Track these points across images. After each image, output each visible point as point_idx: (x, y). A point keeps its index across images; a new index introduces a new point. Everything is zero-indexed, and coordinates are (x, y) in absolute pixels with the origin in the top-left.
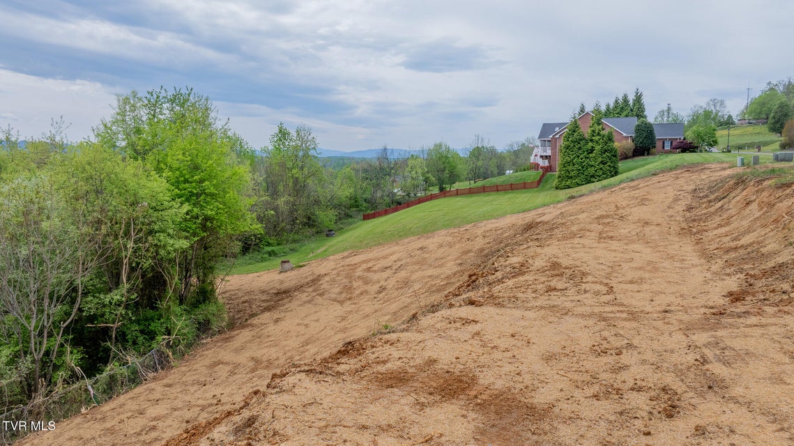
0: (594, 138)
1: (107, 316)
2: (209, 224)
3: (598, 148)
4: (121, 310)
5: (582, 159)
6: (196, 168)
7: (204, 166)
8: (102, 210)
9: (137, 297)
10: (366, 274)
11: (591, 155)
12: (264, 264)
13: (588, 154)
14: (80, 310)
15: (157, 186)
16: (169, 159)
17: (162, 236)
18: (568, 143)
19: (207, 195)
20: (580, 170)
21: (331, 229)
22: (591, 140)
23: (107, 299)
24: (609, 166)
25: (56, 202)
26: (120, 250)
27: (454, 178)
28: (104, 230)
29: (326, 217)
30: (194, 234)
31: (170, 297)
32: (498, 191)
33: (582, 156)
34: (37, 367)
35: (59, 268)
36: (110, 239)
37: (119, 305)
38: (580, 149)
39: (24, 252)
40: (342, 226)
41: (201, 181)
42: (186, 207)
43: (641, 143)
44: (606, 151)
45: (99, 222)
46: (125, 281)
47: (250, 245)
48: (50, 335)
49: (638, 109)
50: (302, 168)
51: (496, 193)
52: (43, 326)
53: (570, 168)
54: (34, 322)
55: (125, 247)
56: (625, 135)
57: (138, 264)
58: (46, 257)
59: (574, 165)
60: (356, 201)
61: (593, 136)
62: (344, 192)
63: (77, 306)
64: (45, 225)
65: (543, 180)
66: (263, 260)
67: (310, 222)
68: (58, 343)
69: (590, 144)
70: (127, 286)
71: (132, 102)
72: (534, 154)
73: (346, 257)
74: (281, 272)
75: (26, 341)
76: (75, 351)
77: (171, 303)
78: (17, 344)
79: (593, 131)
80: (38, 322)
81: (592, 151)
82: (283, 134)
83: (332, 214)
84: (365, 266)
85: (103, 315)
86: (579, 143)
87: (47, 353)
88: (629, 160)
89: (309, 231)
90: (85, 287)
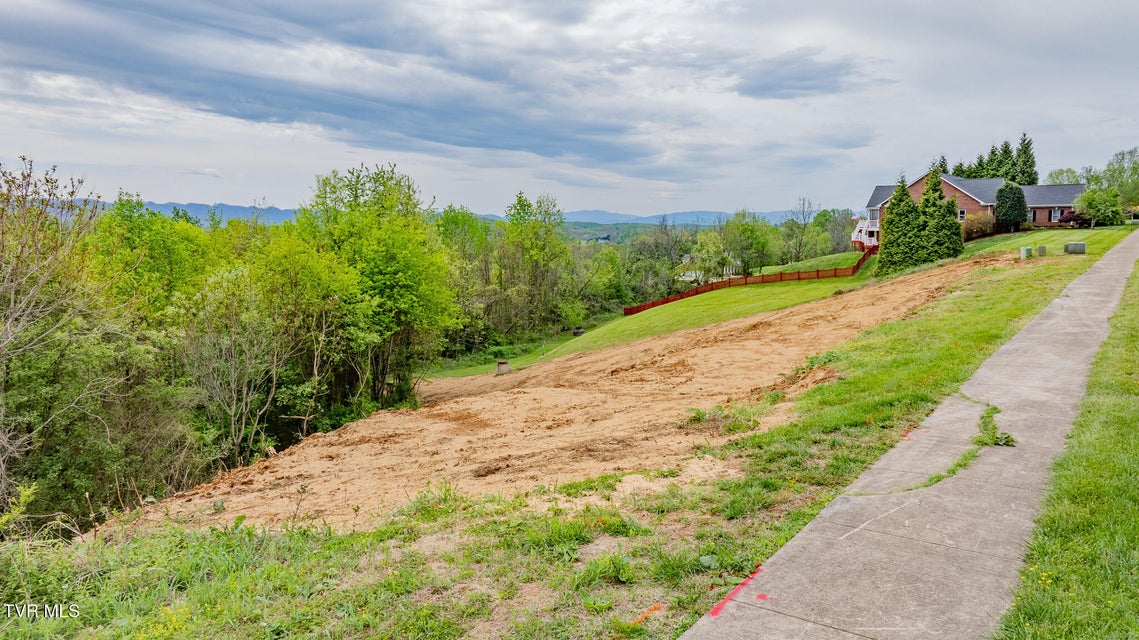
0: (927, 210)
1: (298, 407)
2: (403, 318)
3: (932, 223)
4: (312, 403)
5: (910, 238)
6: (393, 258)
7: (399, 257)
8: (296, 304)
9: (327, 389)
10: (576, 377)
11: (923, 233)
12: (486, 366)
13: (920, 231)
14: (275, 400)
15: (349, 279)
16: (364, 250)
17: (352, 329)
18: (891, 216)
19: (401, 287)
20: (906, 253)
21: (578, 326)
22: (924, 213)
23: (300, 390)
24: (948, 248)
25: (254, 293)
26: (312, 344)
27: (764, 259)
28: (297, 322)
29: (574, 311)
30: (388, 329)
31: (361, 394)
32: (799, 279)
33: (910, 234)
34: (237, 449)
35: (256, 357)
36: (302, 332)
37: (311, 398)
38: (908, 224)
39: (226, 341)
40: (595, 323)
41: (396, 273)
42: (377, 300)
43: (1003, 215)
44: (943, 227)
45: (294, 315)
46: (316, 373)
47: (473, 343)
48: (248, 424)
49: (1025, 163)
50: (543, 248)
51: (796, 282)
52: (241, 415)
53: (893, 250)
54: (234, 408)
55: (317, 339)
56: (982, 203)
57: (328, 357)
58: (245, 347)
59: (899, 246)
60: (618, 291)
61: (927, 206)
62: (600, 280)
63: (271, 396)
64: (244, 317)
65: (863, 267)
66: (486, 361)
67: (553, 316)
68: (255, 430)
69: (922, 218)
70: (318, 378)
71: (333, 182)
72: (857, 229)
73: (570, 360)
74: (498, 375)
75: (227, 425)
76: (269, 439)
77: (363, 399)
78: (220, 429)
79: (927, 200)
80: (237, 409)
81: (925, 226)
82: (522, 205)
83: (580, 307)
84: (578, 369)
85: (294, 407)
86: (907, 217)
87: (245, 439)
88: (987, 239)
89: (552, 328)
90: (280, 377)
